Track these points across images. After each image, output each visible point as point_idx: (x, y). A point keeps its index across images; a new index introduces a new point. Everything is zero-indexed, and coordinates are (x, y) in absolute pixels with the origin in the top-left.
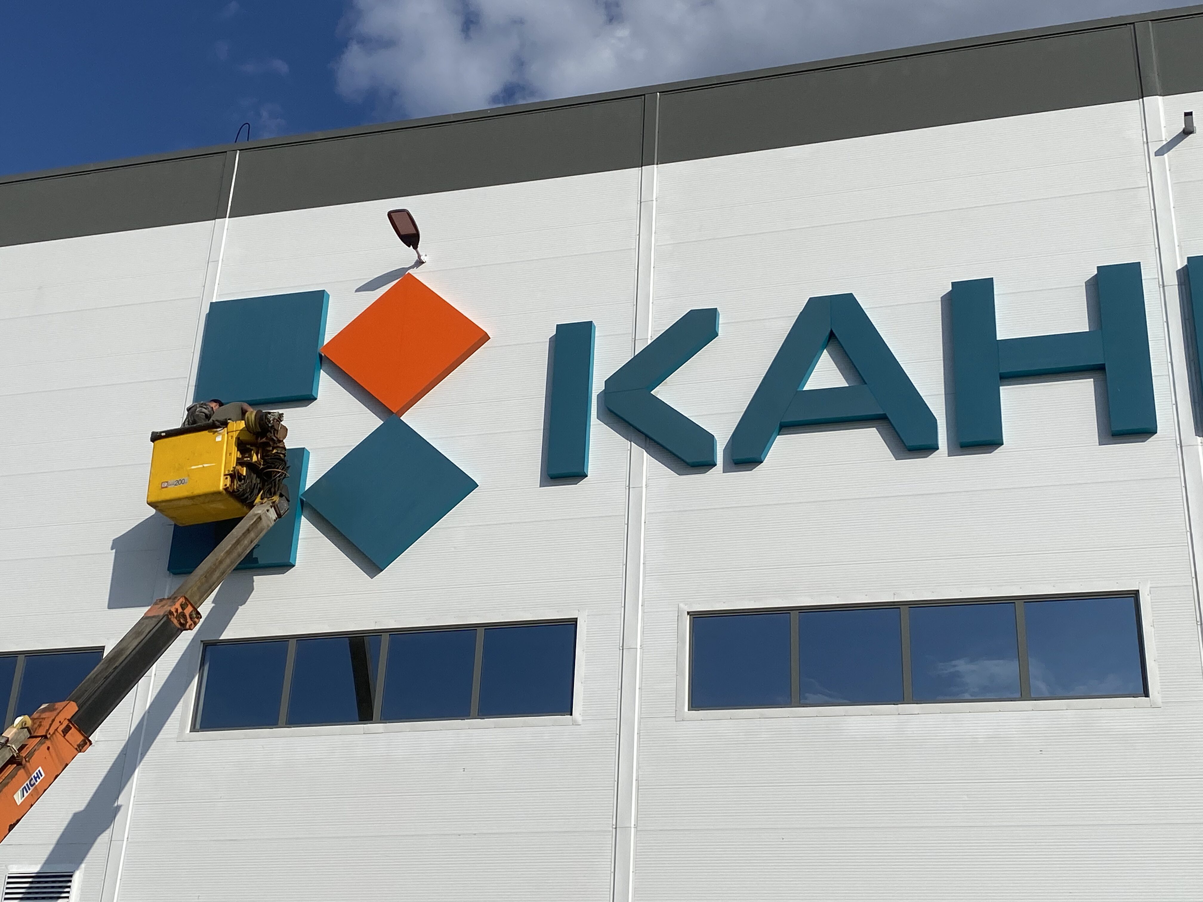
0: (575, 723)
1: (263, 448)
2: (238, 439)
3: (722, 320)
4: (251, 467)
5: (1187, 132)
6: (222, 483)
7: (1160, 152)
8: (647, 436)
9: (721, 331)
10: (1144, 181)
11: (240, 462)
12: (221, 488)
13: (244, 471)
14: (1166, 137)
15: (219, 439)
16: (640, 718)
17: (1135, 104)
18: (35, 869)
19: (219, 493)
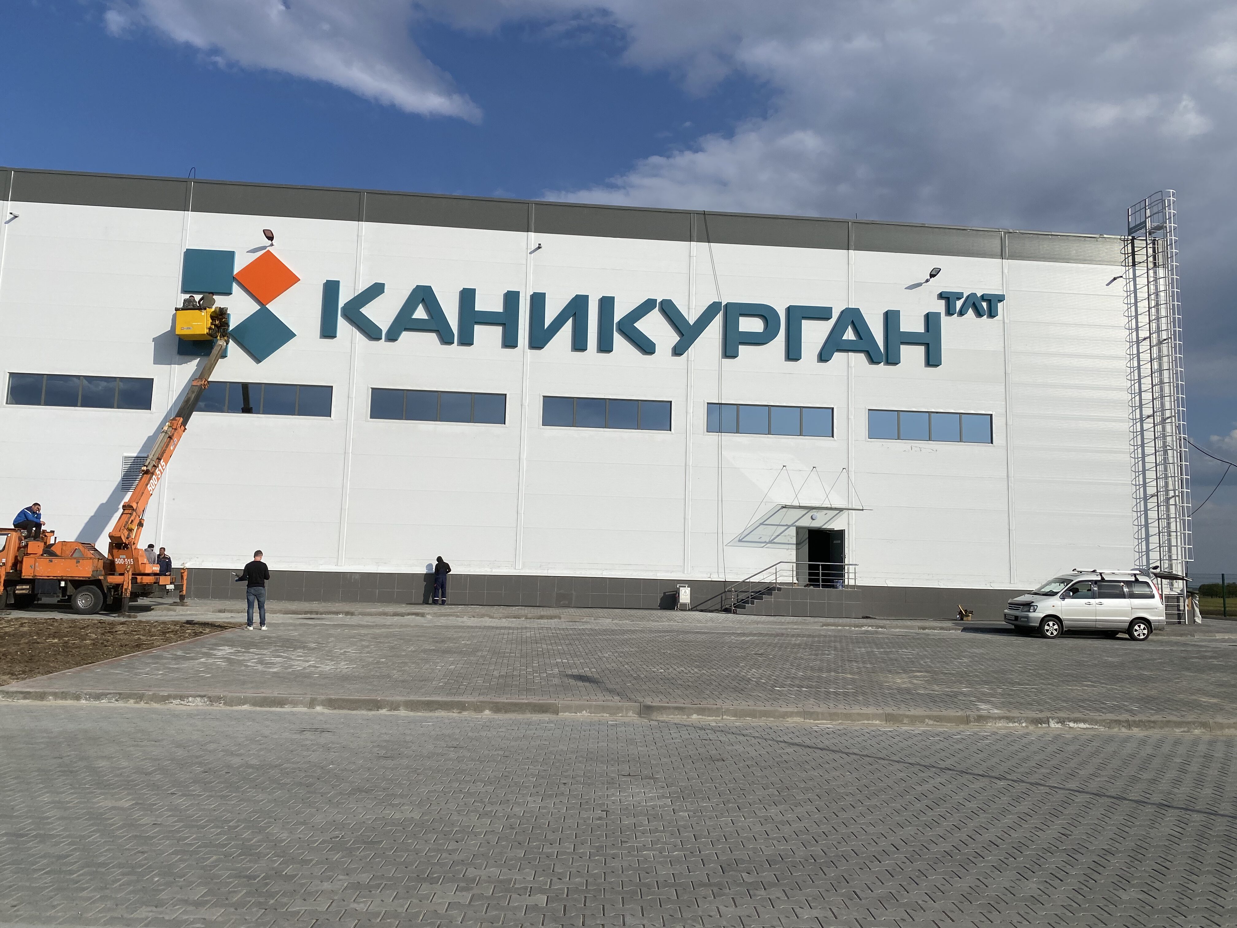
0: (332, 420)
1: (220, 320)
2: (211, 315)
3: (386, 287)
4: (215, 325)
5: (539, 248)
6: (206, 331)
7: (531, 253)
8: (358, 326)
9: (385, 291)
10: (524, 262)
11: (212, 324)
12: (205, 333)
13: (213, 327)
14: (533, 248)
15: (203, 314)
16: (354, 420)
17: (526, 233)
18: (135, 455)
19: (205, 334)
